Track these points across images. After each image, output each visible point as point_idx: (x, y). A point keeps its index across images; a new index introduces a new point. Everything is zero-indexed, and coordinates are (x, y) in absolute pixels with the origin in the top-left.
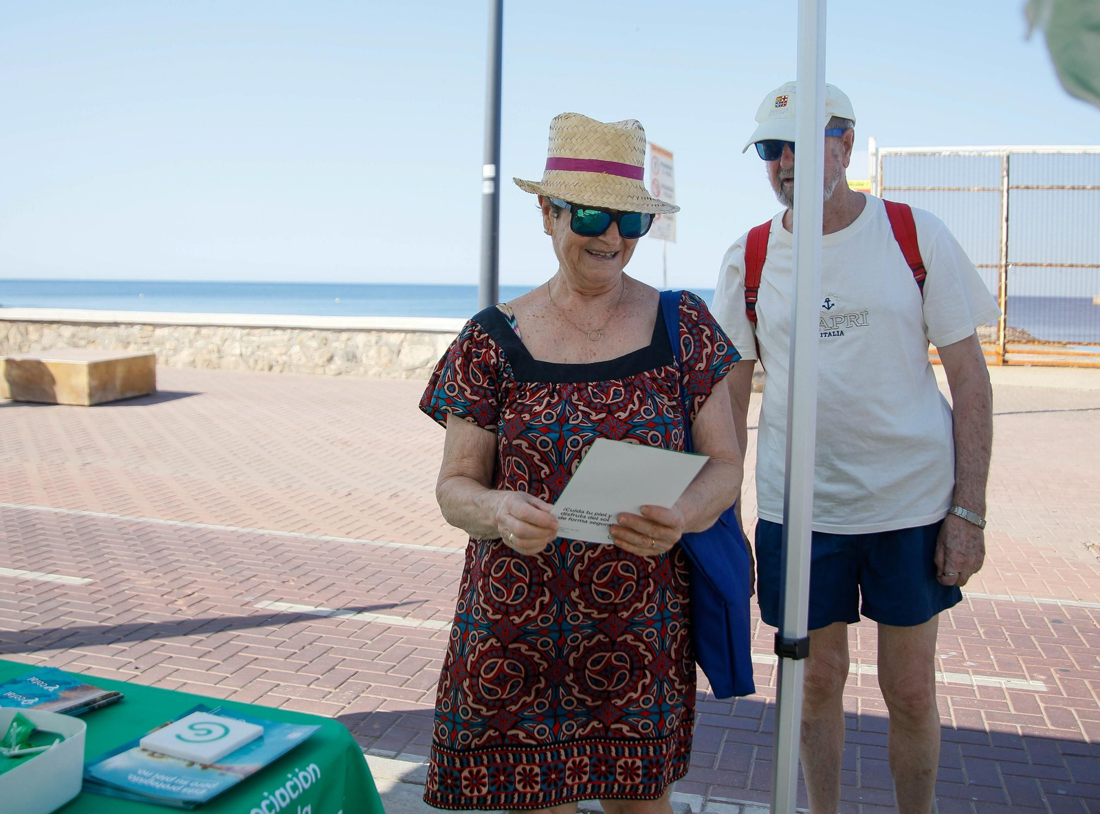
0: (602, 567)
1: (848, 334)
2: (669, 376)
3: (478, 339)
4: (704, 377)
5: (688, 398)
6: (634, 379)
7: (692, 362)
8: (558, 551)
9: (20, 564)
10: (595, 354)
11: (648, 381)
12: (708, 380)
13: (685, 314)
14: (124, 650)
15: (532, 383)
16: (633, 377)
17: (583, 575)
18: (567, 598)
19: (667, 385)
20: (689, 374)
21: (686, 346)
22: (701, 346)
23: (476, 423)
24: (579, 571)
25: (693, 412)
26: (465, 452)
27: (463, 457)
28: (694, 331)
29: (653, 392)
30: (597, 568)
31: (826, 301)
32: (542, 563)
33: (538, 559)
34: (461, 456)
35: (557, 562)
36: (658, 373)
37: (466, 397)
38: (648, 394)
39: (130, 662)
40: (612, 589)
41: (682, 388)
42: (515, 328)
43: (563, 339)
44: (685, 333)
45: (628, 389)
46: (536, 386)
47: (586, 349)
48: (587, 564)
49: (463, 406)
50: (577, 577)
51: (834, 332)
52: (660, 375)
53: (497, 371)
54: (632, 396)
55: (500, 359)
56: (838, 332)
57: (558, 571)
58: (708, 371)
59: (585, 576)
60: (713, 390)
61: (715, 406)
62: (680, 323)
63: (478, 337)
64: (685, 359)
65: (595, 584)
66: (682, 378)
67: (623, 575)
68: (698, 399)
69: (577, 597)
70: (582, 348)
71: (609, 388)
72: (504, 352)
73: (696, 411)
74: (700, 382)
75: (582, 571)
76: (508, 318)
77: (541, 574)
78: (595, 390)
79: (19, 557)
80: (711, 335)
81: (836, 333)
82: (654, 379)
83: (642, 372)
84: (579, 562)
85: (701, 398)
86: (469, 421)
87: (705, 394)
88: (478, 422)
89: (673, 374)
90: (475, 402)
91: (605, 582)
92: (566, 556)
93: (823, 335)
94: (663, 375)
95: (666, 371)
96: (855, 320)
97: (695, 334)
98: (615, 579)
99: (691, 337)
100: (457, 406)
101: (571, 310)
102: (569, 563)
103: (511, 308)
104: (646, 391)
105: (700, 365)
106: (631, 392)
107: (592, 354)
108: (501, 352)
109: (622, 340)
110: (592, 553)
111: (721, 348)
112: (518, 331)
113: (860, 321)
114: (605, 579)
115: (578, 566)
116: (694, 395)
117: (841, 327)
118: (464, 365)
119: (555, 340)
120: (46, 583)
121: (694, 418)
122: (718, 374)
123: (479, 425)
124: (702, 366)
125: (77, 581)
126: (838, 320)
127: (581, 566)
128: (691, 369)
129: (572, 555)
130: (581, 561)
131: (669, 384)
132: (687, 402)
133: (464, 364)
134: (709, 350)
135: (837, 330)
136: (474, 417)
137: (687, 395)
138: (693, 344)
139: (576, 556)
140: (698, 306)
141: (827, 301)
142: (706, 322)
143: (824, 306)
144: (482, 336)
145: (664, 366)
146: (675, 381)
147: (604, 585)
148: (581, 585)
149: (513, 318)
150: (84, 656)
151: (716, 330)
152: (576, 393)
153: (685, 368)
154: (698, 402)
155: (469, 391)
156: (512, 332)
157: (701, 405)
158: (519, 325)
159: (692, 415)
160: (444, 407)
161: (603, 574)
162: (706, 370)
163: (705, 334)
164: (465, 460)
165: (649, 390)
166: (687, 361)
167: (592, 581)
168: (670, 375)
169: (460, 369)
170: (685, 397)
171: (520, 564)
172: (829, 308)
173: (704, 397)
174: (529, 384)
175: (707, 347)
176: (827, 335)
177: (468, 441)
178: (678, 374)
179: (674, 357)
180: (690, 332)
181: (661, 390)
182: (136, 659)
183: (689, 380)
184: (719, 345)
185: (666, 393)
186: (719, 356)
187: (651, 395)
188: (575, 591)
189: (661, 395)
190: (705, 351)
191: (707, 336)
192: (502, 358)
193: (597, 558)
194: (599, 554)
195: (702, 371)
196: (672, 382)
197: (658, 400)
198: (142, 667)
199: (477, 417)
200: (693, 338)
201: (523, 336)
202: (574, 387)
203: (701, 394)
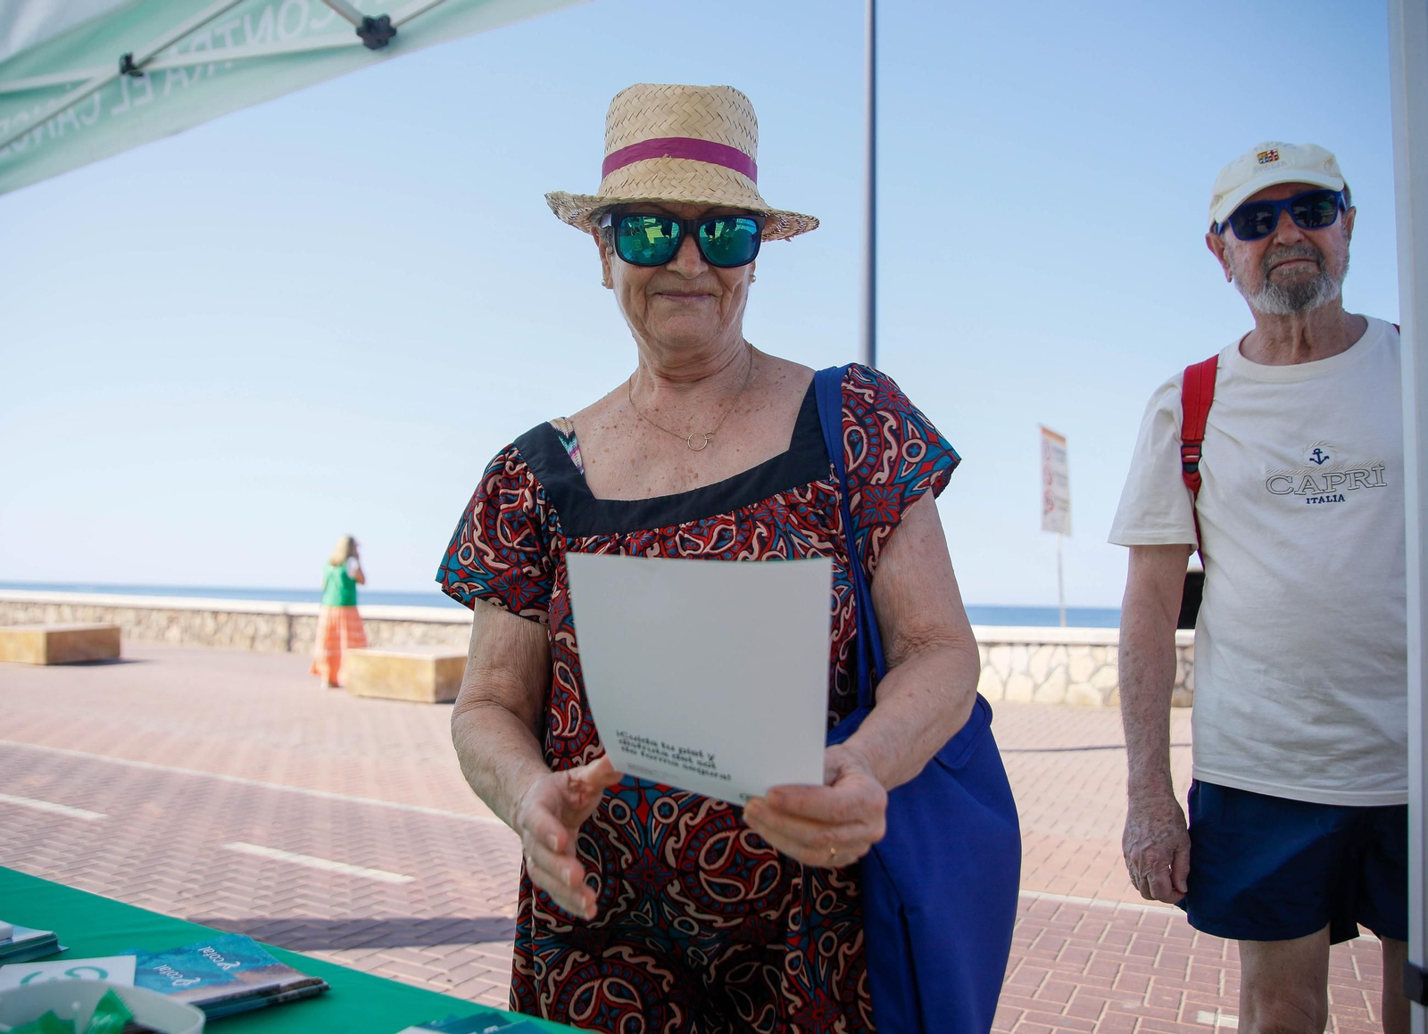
0: (711, 841)
1: (1350, 499)
2: (821, 499)
3: (512, 473)
4: (887, 496)
5: (859, 533)
6: (757, 509)
7: (865, 471)
8: (635, 817)
9: (342, 857)
10: (697, 476)
11: (781, 510)
12: (894, 500)
13: (850, 394)
14: (437, 959)
15: (589, 537)
16: (755, 505)
17: (682, 856)
18: (662, 895)
19: (817, 515)
20: (860, 491)
21: (853, 445)
22: (879, 445)
23: (506, 607)
24: (674, 850)
25: (871, 557)
26: (495, 658)
27: (493, 667)
28: (868, 421)
29: (789, 527)
30: (705, 843)
31: (1315, 453)
32: (614, 838)
33: (609, 833)
34: (488, 663)
35: (636, 836)
36: (800, 495)
37: (487, 565)
38: (778, 532)
39: (442, 974)
40: (738, 877)
41: (849, 518)
42: (574, 451)
43: (646, 457)
44: (852, 424)
45: (745, 526)
46: (595, 540)
47: (683, 468)
48: (686, 839)
49: (482, 579)
50: (671, 860)
51: (1328, 497)
52: (804, 497)
53: (536, 520)
54: (748, 539)
55: (539, 501)
56: (1335, 496)
57: (641, 851)
58: (892, 485)
59: (685, 858)
60: (903, 516)
61: (911, 547)
62: (844, 410)
63: (511, 469)
64: (852, 466)
65: (705, 871)
66: (848, 499)
67: (752, 853)
68: (877, 533)
69: (678, 894)
70: (676, 469)
71: (711, 528)
72: (545, 489)
73: (876, 554)
74: (880, 505)
75: (680, 850)
76: (564, 437)
77: (616, 857)
78: (686, 536)
79: (339, 850)
80: (899, 428)
81: (1331, 498)
82: (792, 507)
83: (770, 496)
84: (671, 835)
85: (882, 531)
86: (494, 604)
87: (889, 524)
88: (509, 606)
89: (828, 495)
90: (500, 571)
91: (721, 867)
92: (649, 824)
93: (1311, 502)
94: (809, 496)
95: (816, 490)
96: (1362, 479)
97: (870, 425)
98: (739, 860)
99: (862, 431)
100: (474, 579)
101: (657, 410)
102: (655, 836)
103: (572, 422)
104: (776, 526)
105: (878, 475)
106: (750, 531)
107: (692, 476)
108: (541, 490)
109: (741, 448)
110: (692, 819)
111: (914, 451)
112: (578, 455)
113: (1372, 480)
114: (721, 862)
115: (671, 842)
116: (873, 526)
117: (1340, 490)
118: (487, 516)
119: (633, 461)
120: (363, 879)
121: (874, 568)
122: (912, 491)
123: (510, 610)
124: (883, 476)
125: (396, 878)
126: (1334, 479)
127: (676, 842)
128: (864, 483)
129: (658, 823)
130: (675, 832)
131: (821, 512)
132: (860, 541)
133: (486, 513)
134: (893, 453)
135: (1334, 494)
136: (500, 597)
137: (859, 529)
138: (865, 441)
139: (663, 824)
140: (875, 383)
141: (1318, 452)
142: (890, 407)
143: (1311, 459)
144: (518, 468)
145: (813, 481)
146: (833, 506)
147: (721, 872)
148: (681, 874)
149: (573, 435)
150: (392, 962)
151: (906, 419)
152: (656, 545)
153: (852, 482)
154: (879, 538)
155: (492, 555)
156: (566, 458)
157: (883, 542)
158: (581, 444)
159: (870, 562)
160: (456, 585)
161: (714, 854)
162: (891, 483)
163: (887, 425)
164: (495, 672)
165: (781, 526)
166: (856, 470)
167: (698, 868)
168: (822, 497)
169: (479, 520)
170: (855, 533)
171: (588, 841)
172: (1320, 462)
173: (888, 529)
174: (584, 539)
175: (890, 448)
176: (1317, 501)
177: (500, 639)
178: (839, 496)
179: (832, 466)
180: (861, 423)
181: (804, 523)
182: (450, 970)
183: (860, 502)
184: (911, 446)
185: (813, 528)
186: (910, 464)
187: (785, 532)
188: (673, 885)
189: (805, 532)
190: (887, 454)
191: (890, 428)
192: (541, 499)
193: (702, 826)
194: (703, 819)
195: (883, 485)
196: (828, 509)
197: (796, 540)
198: (456, 980)
199: (506, 596)
200: (866, 432)
201: (586, 461)
202: (655, 534)
203: (882, 525)
